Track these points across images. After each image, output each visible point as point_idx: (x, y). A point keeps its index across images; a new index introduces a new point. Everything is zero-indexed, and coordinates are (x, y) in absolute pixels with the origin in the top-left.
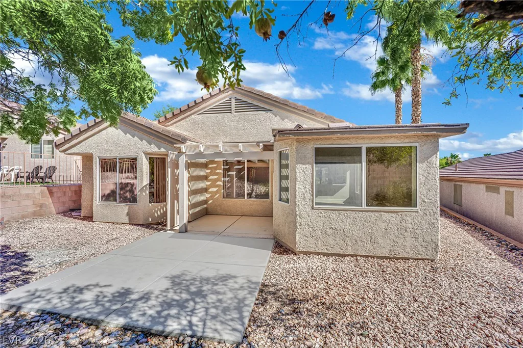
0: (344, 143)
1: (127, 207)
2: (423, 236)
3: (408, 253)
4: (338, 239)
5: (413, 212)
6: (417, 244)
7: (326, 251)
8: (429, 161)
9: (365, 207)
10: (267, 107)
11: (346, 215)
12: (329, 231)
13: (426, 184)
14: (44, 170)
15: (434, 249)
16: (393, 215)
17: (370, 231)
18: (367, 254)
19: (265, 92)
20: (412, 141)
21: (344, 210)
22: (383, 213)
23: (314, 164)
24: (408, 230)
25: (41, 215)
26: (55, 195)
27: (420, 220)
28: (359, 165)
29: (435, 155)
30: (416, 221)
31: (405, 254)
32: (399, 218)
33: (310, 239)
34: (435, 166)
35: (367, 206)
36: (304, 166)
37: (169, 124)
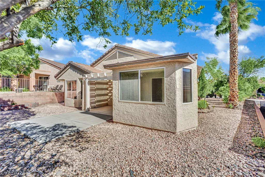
0: (131, 69)
1: (74, 101)
2: (168, 119)
3: (161, 127)
4: (129, 117)
5: (163, 105)
6: (165, 123)
7: (124, 123)
8: (171, 76)
9: (140, 101)
10: (131, 54)
11: (132, 105)
12: (125, 113)
13: (169, 89)
14: (59, 87)
15: (174, 127)
16: (153, 106)
17: (142, 114)
18: (141, 126)
19: (130, 47)
20: (162, 66)
21: (131, 103)
22: (148, 105)
23: (119, 80)
24: (160, 115)
25: (53, 103)
26: (58, 96)
27: (166, 110)
28: (137, 80)
29: (174, 73)
30: (164, 110)
31: (159, 128)
32: (156, 108)
33: (118, 116)
34: (174, 79)
35: (141, 101)
36: (115, 81)
37: (94, 66)
